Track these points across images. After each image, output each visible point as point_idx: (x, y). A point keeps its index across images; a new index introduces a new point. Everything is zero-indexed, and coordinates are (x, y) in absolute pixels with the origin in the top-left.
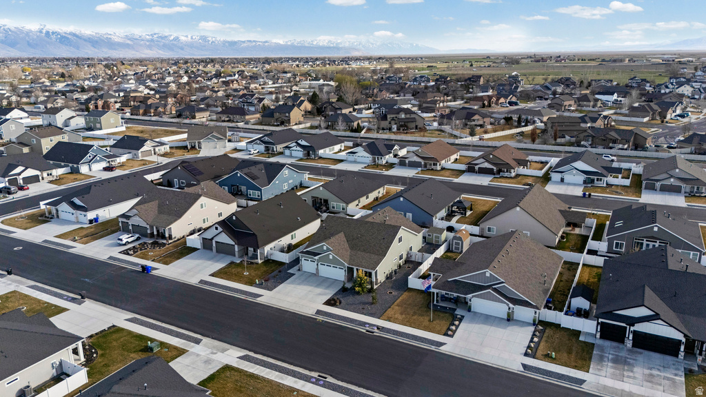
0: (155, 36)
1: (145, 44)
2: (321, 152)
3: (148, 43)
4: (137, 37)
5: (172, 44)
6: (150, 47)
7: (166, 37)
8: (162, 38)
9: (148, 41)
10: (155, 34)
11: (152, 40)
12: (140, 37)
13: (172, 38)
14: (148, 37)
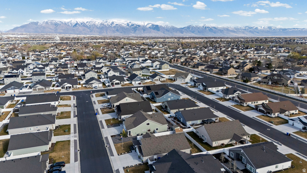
0: (247, 27)
1: (242, 31)
2: (210, 89)
3: (243, 31)
4: (239, 28)
5: (254, 31)
6: (243, 33)
7: (252, 27)
8: (250, 28)
9: (243, 29)
10: (247, 26)
11: (245, 29)
12: (240, 28)
13: (254, 28)
14: (244, 28)
